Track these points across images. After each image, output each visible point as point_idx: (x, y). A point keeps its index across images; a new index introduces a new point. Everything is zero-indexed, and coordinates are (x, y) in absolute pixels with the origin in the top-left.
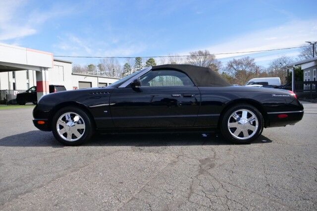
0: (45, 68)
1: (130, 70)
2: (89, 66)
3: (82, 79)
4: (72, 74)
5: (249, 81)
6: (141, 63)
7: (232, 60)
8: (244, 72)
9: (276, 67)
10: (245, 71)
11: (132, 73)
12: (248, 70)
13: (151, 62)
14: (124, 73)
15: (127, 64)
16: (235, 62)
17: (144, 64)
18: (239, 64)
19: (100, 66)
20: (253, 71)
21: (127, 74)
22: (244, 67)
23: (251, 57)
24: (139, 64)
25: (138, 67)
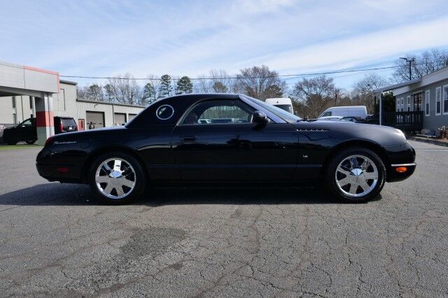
0: (49, 94)
1: (154, 93)
2: (91, 87)
3: (91, 107)
4: (77, 100)
5: (325, 111)
6: (170, 82)
7: (301, 80)
8: (318, 97)
9: (363, 89)
10: (320, 96)
11: (157, 97)
12: (324, 94)
13: (185, 82)
14: (144, 98)
15: (148, 84)
16: (306, 83)
17: (173, 84)
18: (311, 86)
19: (108, 87)
20: (332, 96)
21: (149, 99)
22: (318, 89)
23: (328, 77)
24: (168, 85)
25: (165, 89)
